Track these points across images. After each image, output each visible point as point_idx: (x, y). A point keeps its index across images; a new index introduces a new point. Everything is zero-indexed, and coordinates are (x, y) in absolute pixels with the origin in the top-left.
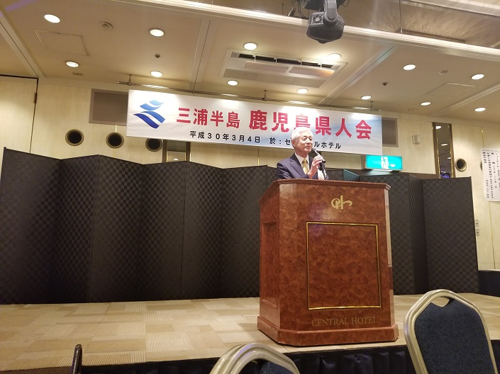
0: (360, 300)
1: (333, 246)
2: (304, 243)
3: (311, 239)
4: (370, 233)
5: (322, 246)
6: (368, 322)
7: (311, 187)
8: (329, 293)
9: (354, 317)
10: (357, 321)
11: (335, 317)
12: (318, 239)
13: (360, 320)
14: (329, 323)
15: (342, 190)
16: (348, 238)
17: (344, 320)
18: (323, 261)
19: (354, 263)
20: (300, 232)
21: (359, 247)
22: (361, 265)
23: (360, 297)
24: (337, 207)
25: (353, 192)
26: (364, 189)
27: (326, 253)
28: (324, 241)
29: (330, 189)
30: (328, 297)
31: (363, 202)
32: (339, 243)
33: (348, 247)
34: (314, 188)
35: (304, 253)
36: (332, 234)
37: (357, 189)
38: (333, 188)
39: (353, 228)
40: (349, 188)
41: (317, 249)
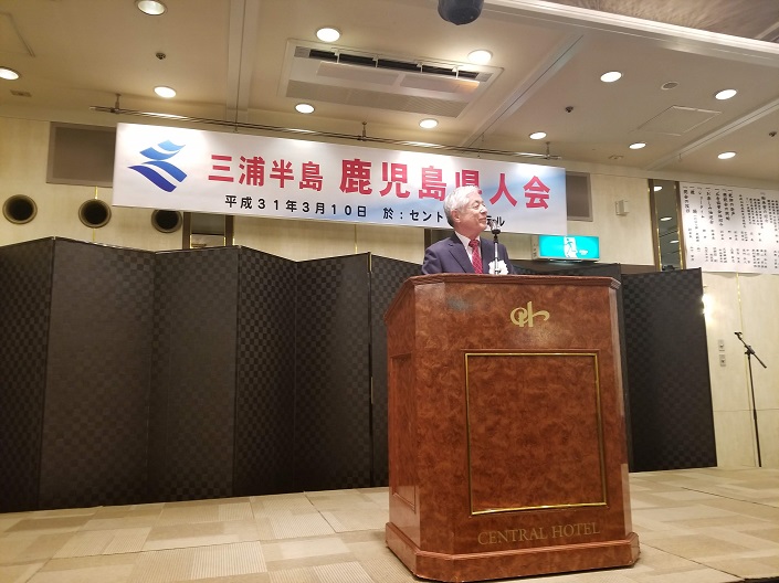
0: (567, 493)
1: (515, 394)
2: (461, 392)
3: (474, 384)
4: (583, 369)
5: (494, 396)
6: (582, 532)
7: (472, 287)
8: (509, 482)
9: (557, 524)
10: (562, 532)
11: (522, 526)
12: (486, 384)
13: (568, 531)
14: (510, 538)
15: (528, 291)
16: (543, 380)
17: (538, 530)
18: (497, 423)
19: (555, 425)
20: (453, 372)
21: (563, 394)
22: (569, 428)
23: (568, 486)
24: (521, 324)
25: (550, 295)
26: (571, 288)
27: (503, 408)
28: (498, 387)
29: (507, 290)
30: (509, 490)
31: (570, 313)
32: (526, 390)
33: (543, 396)
34: (478, 290)
35: (461, 411)
36: (513, 373)
37: (557, 288)
38: (514, 288)
39: (552, 362)
40: (543, 287)
41: (485, 401)
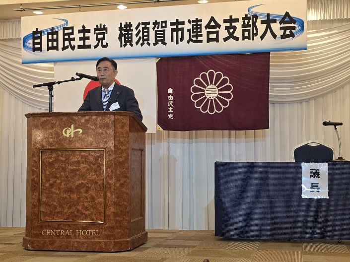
0: (86, 216)
1: (64, 169)
2: (37, 167)
3: (45, 164)
4: (99, 157)
5: (54, 170)
6: (91, 234)
9: (79, 229)
10: (81, 233)
11: (62, 229)
12: (51, 164)
14: (56, 233)
16: (78, 162)
17: (69, 231)
18: (55, 182)
19: (82, 183)
20: (34, 159)
21: (88, 169)
22: (90, 185)
23: (87, 213)
24: (68, 136)
25: (83, 121)
26: (94, 117)
27: (58, 175)
28: (56, 165)
29: (62, 119)
30: (58, 212)
31: (93, 129)
32: (69, 167)
33: (78, 170)
34: (47, 120)
35: (37, 176)
36: (64, 159)
37: (87, 117)
38: (65, 118)
39: (84, 153)
40: (80, 117)
41: (50, 172)
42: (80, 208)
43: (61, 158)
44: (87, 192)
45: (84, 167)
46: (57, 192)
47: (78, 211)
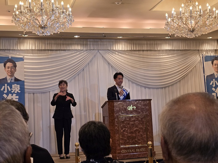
0: (139, 143)
2: (118, 124)
3: (120, 122)
4: (143, 118)
8: (128, 141)
9: (137, 149)
11: (130, 149)
12: (123, 122)
13: (140, 150)
14: (128, 151)
16: (134, 121)
17: (133, 150)
22: (140, 130)
24: (130, 110)
27: (126, 127)
29: (127, 103)
31: (140, 107)
32: (131, 123)
33: (135, 124)
34: (121, 103)
37: (137, 102)
39: (136, 117)
42: (136, 140)
43: (127, 119)
44: (139, 133)
45: (137, 123)
46: (126, 134)
47: (136, 141)
